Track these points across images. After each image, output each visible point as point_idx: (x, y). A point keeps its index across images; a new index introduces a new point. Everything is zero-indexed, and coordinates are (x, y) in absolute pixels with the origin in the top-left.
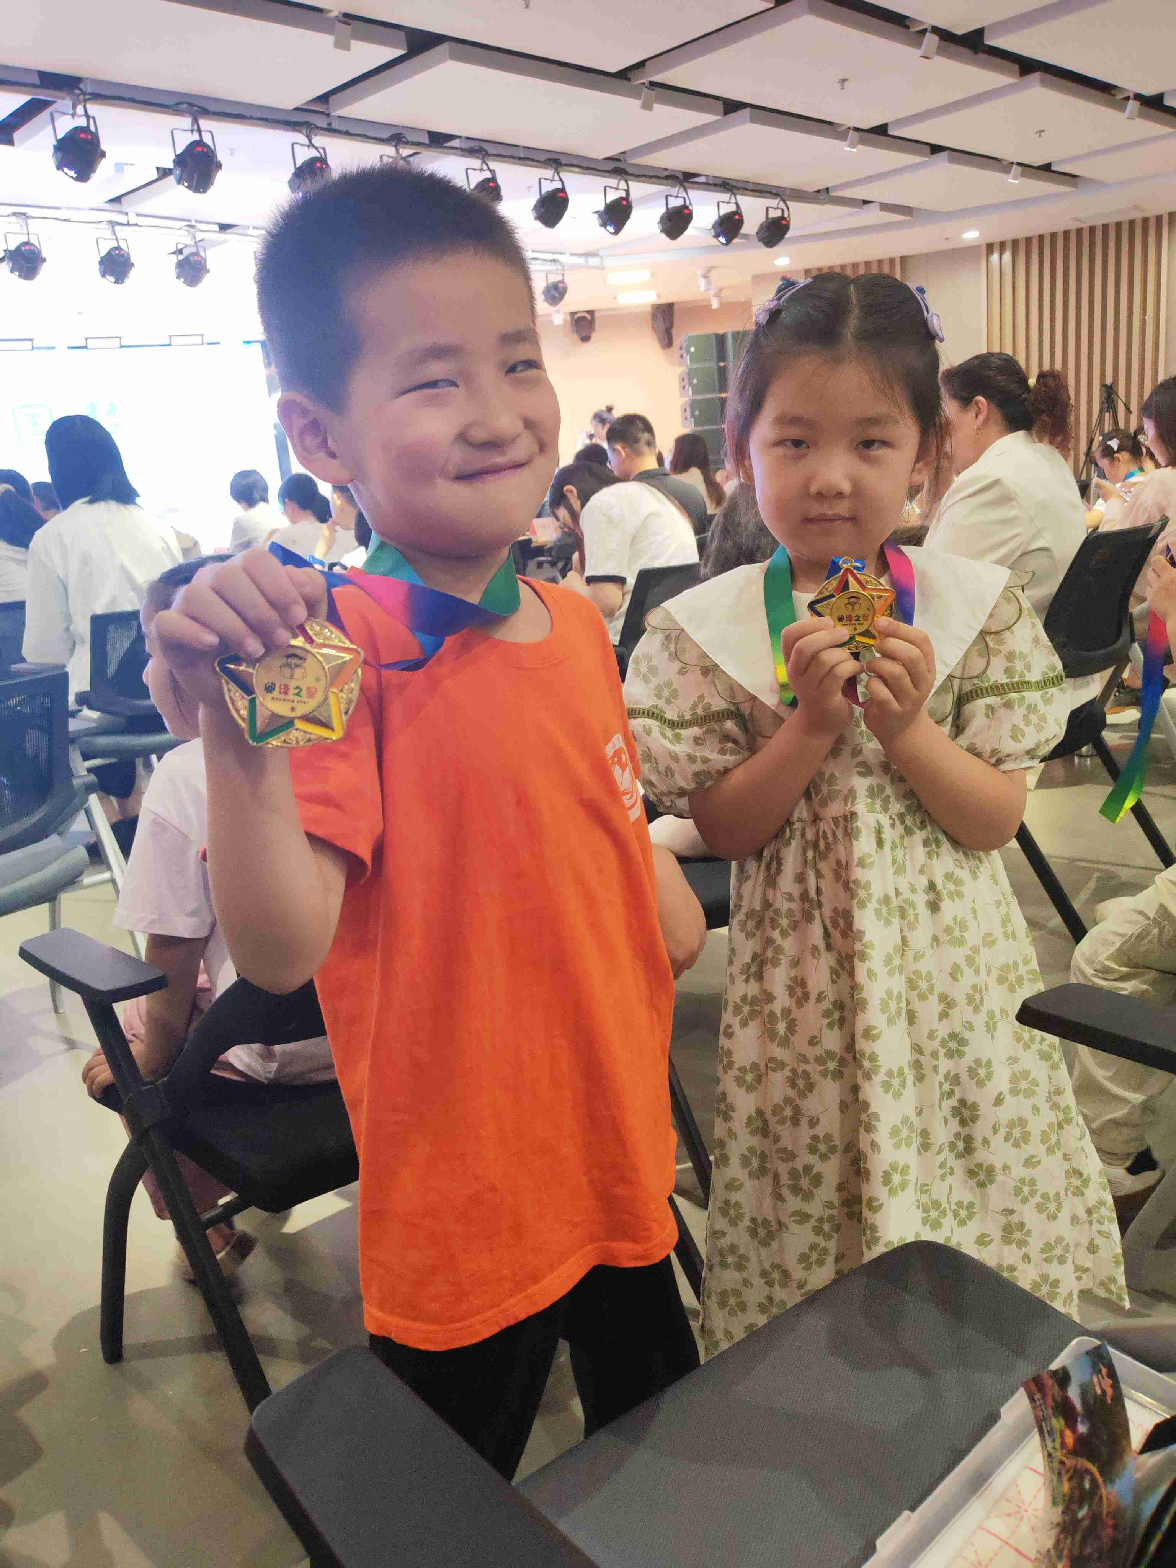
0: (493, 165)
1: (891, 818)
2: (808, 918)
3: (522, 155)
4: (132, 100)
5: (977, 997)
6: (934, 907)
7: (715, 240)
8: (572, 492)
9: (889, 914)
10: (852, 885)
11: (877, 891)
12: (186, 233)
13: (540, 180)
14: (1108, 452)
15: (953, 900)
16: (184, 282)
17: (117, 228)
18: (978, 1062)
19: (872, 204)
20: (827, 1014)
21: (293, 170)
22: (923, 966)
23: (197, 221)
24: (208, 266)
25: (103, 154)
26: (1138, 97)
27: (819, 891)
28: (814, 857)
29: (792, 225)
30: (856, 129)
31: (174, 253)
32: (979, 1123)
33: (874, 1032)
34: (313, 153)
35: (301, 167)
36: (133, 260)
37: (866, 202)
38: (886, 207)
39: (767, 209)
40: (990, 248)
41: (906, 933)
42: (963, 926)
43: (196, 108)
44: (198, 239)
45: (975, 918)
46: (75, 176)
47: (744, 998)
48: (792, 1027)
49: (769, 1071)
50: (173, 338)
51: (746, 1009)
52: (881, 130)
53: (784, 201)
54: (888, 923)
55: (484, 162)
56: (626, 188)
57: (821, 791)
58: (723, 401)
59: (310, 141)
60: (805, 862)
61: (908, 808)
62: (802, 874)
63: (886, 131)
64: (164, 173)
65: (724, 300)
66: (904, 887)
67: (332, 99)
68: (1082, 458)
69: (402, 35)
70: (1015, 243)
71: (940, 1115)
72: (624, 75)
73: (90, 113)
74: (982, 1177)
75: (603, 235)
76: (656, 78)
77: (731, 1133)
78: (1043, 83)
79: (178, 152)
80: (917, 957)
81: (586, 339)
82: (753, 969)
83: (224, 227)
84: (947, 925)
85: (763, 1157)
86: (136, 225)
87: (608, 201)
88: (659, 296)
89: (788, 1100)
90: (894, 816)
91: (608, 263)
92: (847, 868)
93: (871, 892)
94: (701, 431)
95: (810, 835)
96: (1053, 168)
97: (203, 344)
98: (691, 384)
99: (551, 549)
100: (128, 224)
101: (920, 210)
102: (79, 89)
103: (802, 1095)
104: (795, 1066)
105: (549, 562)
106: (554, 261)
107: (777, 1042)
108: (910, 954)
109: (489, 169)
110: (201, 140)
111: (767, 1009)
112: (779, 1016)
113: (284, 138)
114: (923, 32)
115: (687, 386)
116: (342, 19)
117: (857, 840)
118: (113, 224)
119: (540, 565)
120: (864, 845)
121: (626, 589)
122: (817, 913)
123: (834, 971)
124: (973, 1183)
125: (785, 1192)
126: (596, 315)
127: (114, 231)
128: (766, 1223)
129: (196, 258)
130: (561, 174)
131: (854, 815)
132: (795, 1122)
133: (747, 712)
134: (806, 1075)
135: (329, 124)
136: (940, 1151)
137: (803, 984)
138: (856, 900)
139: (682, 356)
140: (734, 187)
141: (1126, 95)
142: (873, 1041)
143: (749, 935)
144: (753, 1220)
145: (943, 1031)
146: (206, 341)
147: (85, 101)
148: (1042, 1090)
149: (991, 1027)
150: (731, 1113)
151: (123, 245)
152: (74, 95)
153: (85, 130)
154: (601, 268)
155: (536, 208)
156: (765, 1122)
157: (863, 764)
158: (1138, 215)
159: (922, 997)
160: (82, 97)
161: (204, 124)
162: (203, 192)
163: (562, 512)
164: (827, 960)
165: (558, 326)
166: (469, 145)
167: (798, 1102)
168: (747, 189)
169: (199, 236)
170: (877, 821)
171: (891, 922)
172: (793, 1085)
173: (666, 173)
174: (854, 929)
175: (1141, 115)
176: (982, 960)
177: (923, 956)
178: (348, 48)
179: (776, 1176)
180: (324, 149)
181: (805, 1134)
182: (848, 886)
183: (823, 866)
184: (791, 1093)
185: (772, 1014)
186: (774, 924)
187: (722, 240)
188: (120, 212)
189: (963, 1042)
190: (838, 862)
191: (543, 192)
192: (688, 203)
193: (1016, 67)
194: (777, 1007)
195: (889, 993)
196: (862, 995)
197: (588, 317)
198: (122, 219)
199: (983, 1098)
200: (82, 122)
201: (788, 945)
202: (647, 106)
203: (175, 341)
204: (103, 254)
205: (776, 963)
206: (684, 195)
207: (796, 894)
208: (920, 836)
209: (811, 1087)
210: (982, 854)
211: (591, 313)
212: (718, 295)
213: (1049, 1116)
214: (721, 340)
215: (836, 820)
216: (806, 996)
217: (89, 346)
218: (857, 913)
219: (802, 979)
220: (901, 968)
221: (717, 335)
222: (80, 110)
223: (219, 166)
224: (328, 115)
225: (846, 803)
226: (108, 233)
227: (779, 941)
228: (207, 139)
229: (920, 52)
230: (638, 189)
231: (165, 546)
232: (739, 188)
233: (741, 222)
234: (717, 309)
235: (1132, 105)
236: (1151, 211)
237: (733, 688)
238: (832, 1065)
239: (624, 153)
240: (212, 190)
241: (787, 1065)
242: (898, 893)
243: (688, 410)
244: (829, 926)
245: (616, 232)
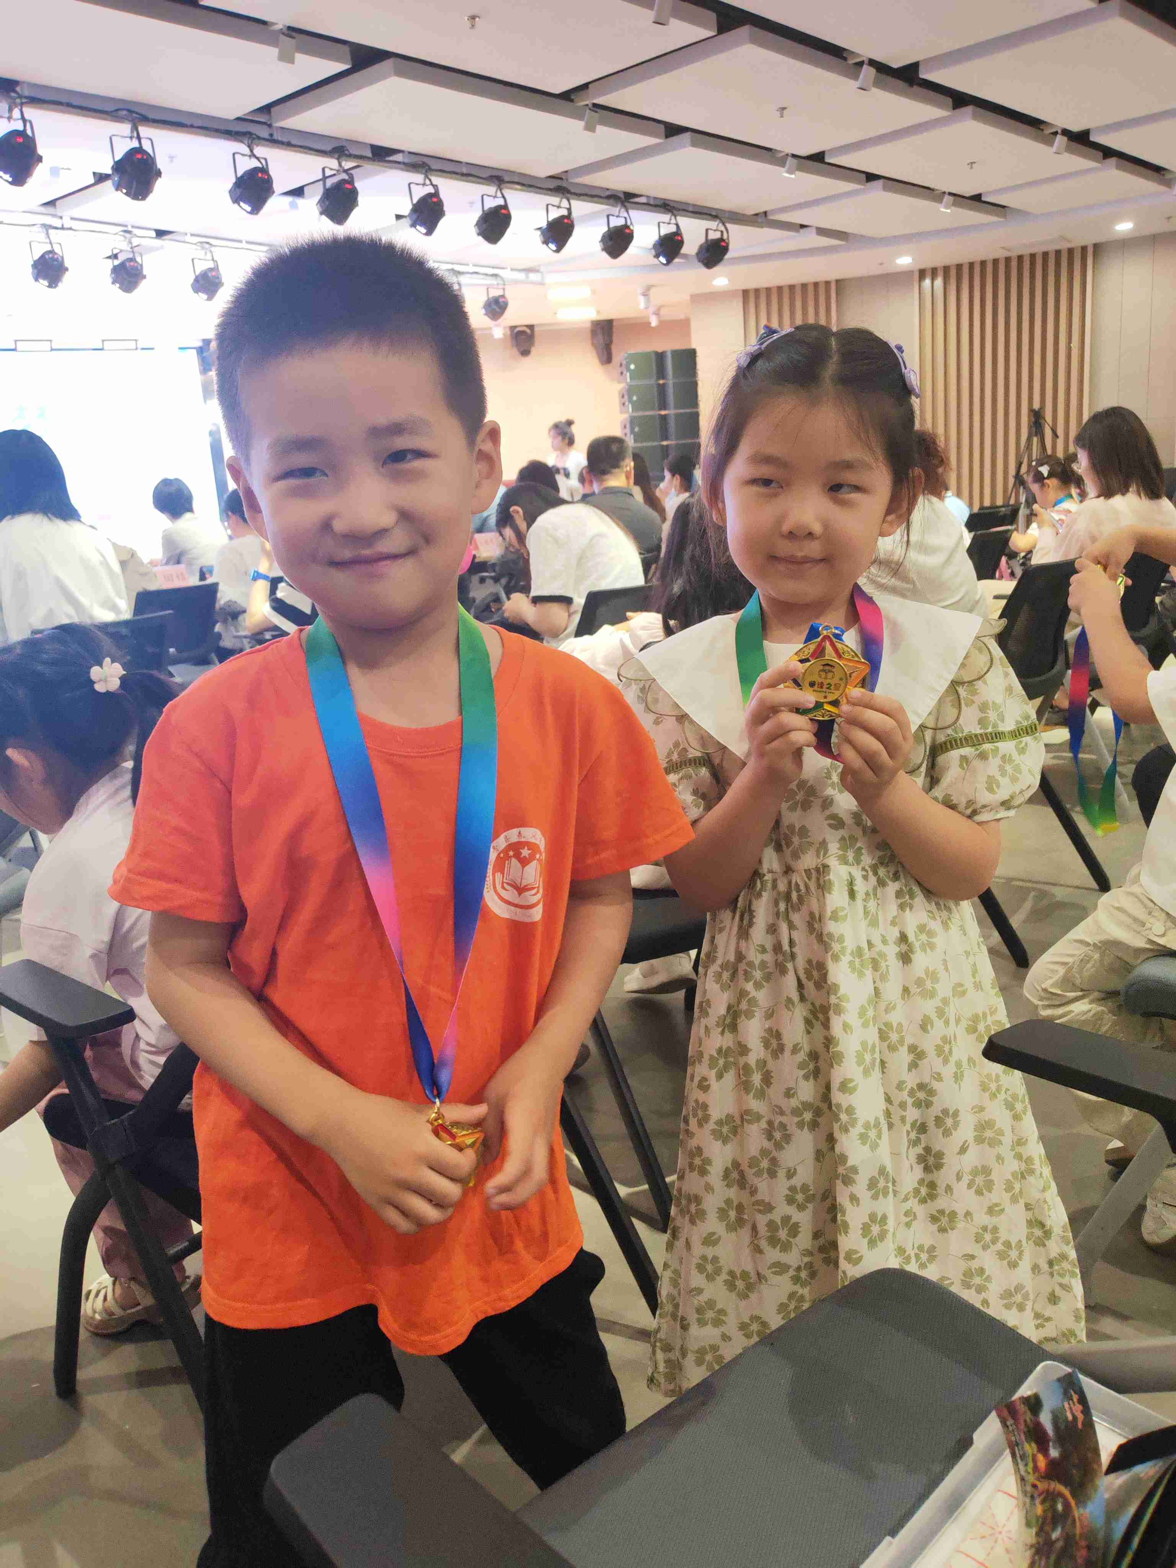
0: (436, 180)
1: (863, 869)
2: (783, 971)
3: (465, 171)
4: (69, 105)
5: (946, 1048)
6: (906, 958)
7: (656, 260)
8: (518, 512)
9: (862, 965)
10: (825, 939)
11: (850, 944)
12: (122, 238)
13: (482, 196)
14: (1039, 478)
15: (925, 951)
16: (120, 288)
17: (51, 231)
18: (945, 1112)
19: (809, 229)
20: (801, 1066)
21: (234, 180)
22: (895, 1018)
23: (133, 227)
24: (145, 272)
25: (40, 159)
26: (1066, 132)
27: (791, 943)
28: (787, 909)
29: (730, 247)
30: (794, 156)
31: (109, 257)
32: (943, 1171)
33: (851, 1085)
34: (254, 163)
35: (242, 177)
36: (67, 264)
37: (803, 226)
38: (822, 232)
39: (707, 230)
40: (922, 274)
41: (879, 984)
42: (933, 976)
43: (134, 115)
44: (134, 245)
45: (947, 969)
46: (10, 179)
47: (720, 1051)
48: (767, 1079)
49: (745, 1124)
50: (105, 343)
51: (721, 1062)
52: (819, 157)
53: (724, 224)
54: (861, 974)
55: (426, 177)
56: (568, 206)
57: (792, 843)
58: (664, 418)
59: (251, 151)
60: (777, 914)
61: (882, 862)
62: (773, 925)
63: (823, 158)
64: (100, 178)
65: (662, 319)
66: (877, 940)
67: (274, 110)
68: (1011, 481)
69: (346, 49)
70: (946, 269)
71: (907, 1164)
72: (567, 96)
73: (27, 116)
74: (944, 1221)
75: (547, 252)
76: (600, 101)
77: (709, 1188)
78: (975, 117)
79: (117, 159)
80: (888, 1009)
81: (525, 353)
82: (728, 1021)
83: (160, 234)
84: (919, 978)
85: (740, 1208)
86: (70, 229)
87: (550, 219)
88: (598, 312)
89: (764, 1152)
90: (867, 868)
91: (549, 279)
92: (820, 920)
93: (845, 944)
94: (640, 448)
95: (782, 887)
96: (983, 199)
97: (137, 349)
98: (630, 401)
99: (494, 565)
100: (63, 228)
101: (855, 235)
102: (16, 92)
103: (778, 1146)
104: (773, 1118)
105: (491, 578)
106: (495, 276)
107: (752, 1094)
108: (882, 1006)
109: (432, 184)
110: (141, 147)
111: (742, 1061)
112: (754, 1067)
113: (225, 148)
114: (860, 64)
115: (627, 403)
116: (287, 32)
117: (830, 893)
118: (47, 227)
119: (482, 580)
120: (836, 898)
121: (572, 610)
122: (790, 966)
123: (808, 1022)
124: (935, 1227)
125: (764, 1244)
126: (536, 329)
127: (47, 234)
128: (745, 1275)
129: (132, 264)
130: (504, 191)
131: (826, 867)
132: (772, 1174)
133: (717, 761)
134: (783, 1126)
135: (271, 135)
136: (906, 1199)
137: (778, 1036)
138: (830, 954)
139: (622, 373)
140: (674, 208)
141: (1054, 130)
142: (851, 1094)
143: (724, 987)
144: (731, 1273)
145: (911, 1080)
146: (139, 346)
147: (22, 104)
148: (1008, 1139)
149: (958, 1077)
150: (708, 1167)
151: (57, 249)
152: (11, 98)
153: (22, 134)
154: (542, 284)
155: (478, 224)
156: (742, 1174)
157: (834, 817)
158: (1064, 246)
159: (892, 1048)
160: (18, 101)
161: (144, 131)
162: (142, 200)
163: (508, 532)
164: (800, 1012)
165: (499, 340)
166: (414, 159)
167: (774, 1153)
168: (687, 211)
169: (135, 242)
170: (850, 873)
171: (865, 975)
172: (770, 1136)
173: (608, 193)
174: (829, 982)
175: (1068, 150)
176: (951, 1012)
177: (894, 1008)
178: (291, 61)
179: (754, 1228)
180: (266, 160)
181: (782, 1186)
182: (822, 939)
183: (796, 917)
184: (767, 1144)
185: (746, 1067)
186: (747, 976)
187: (663, 260)
188: (54, 216)
189: (931, 1092)
190: (812, 914)
191: (486, 208)
192: (629, 223)
193: (949, 101)
194: (752, 1059)
195: (864, 1044)
196: (838, 1049)
197: (528, 331)
198: (57, 223)
199: (949, 1146)
200: (19, 126)
201: (762, 996)
202: (590, 128)
203: (107, 345)
204: (36, 257)
205: (749, 1015)
206: (626, 215)
207: (769, 946)
208: (893, 887)
209: (787, 1138)
210: (952, 904)
211: (531, 327)
212: (657, 313)
213: (1014, 1166)
214: (660, 357)
215: (808, 872)
216: (781, 1048)
217: (18, 349)
218: (831, 967)
219: (777, 1031)
220: (875, 1018)
221: (657, 353)
222: (16, 113)
223: (159, 174)
224: (270, 126)
225: (818, 856)
226: (42, 237)
227: (753, 993)
228: (147, 146)
229: (857, 84)
230: (580, 208)
231: (102, 559)
232: (679, 210)
233: (681, 243)
234: (657, 327)
235: (1060, 140)
236: (1078, 241)
237: (705, 739)
238: (808, 1116)
239: (566, 172)
240: (151, 198)
241: (763, 1117)
242: (870, 943)
243: (628, 426)
244: (803, 976)
245: (558, 250)
